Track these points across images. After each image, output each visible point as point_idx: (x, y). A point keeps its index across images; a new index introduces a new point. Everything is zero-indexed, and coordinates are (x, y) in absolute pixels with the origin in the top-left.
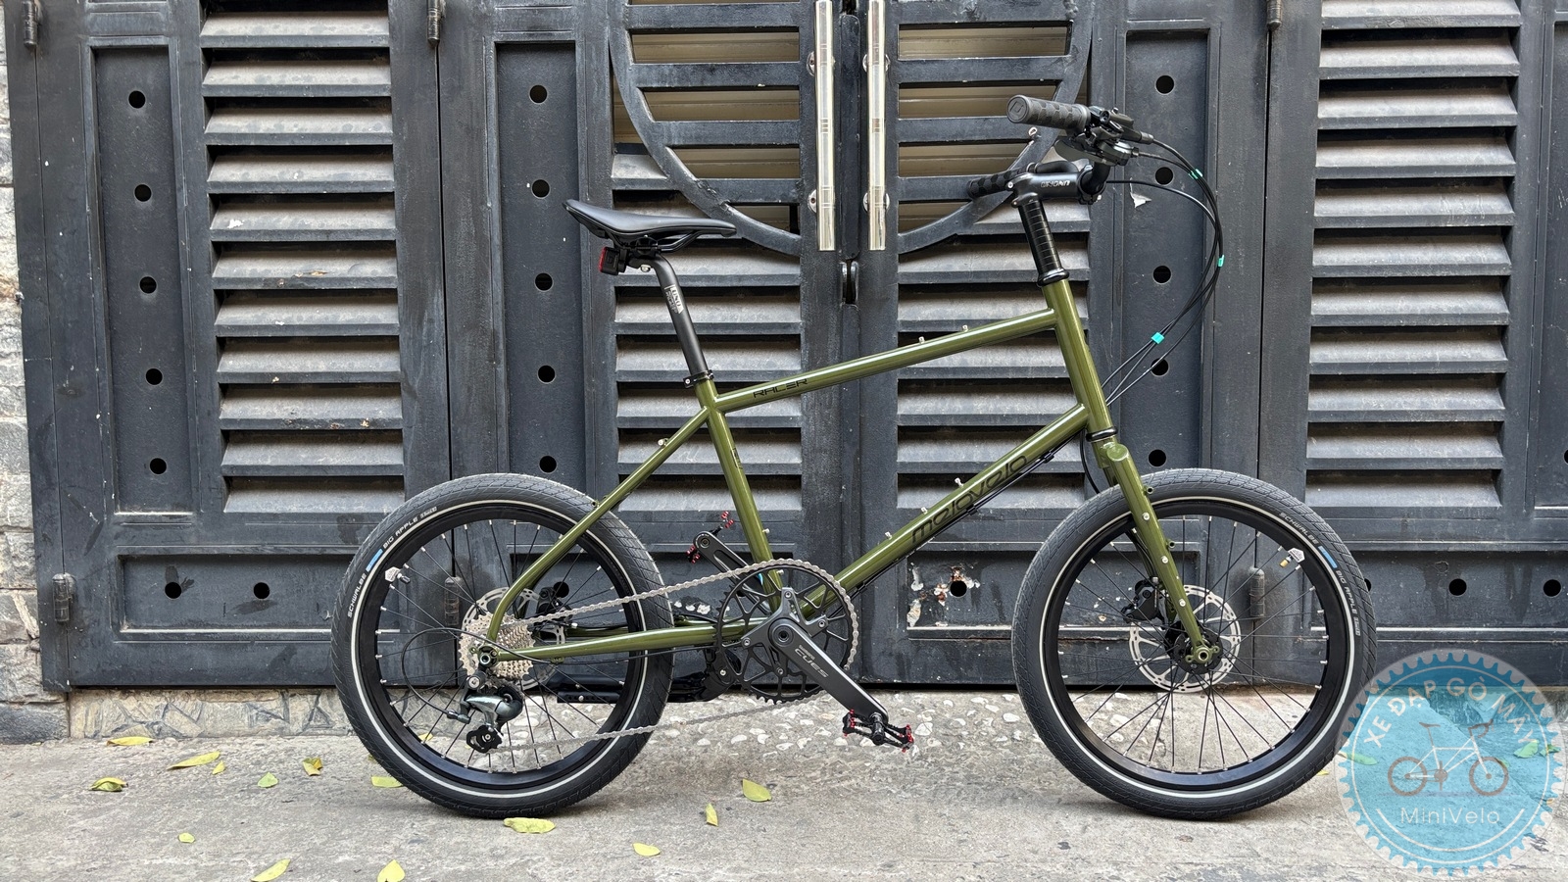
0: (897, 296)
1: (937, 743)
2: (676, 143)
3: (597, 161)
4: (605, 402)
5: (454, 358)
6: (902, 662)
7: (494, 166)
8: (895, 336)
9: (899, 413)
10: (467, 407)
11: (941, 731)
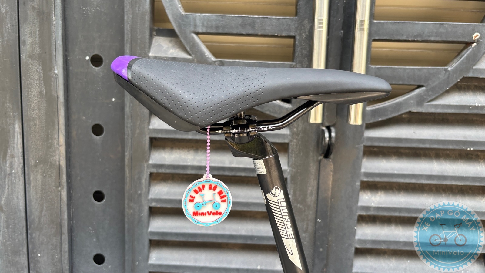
0: (361, 153)
2: (200, 31)
3: (139, 41)
4: (140, 221)
5: (30, 184)
7: (60, 42)
8: (358, 184)
9: (357, 237)
10: (40, 219)
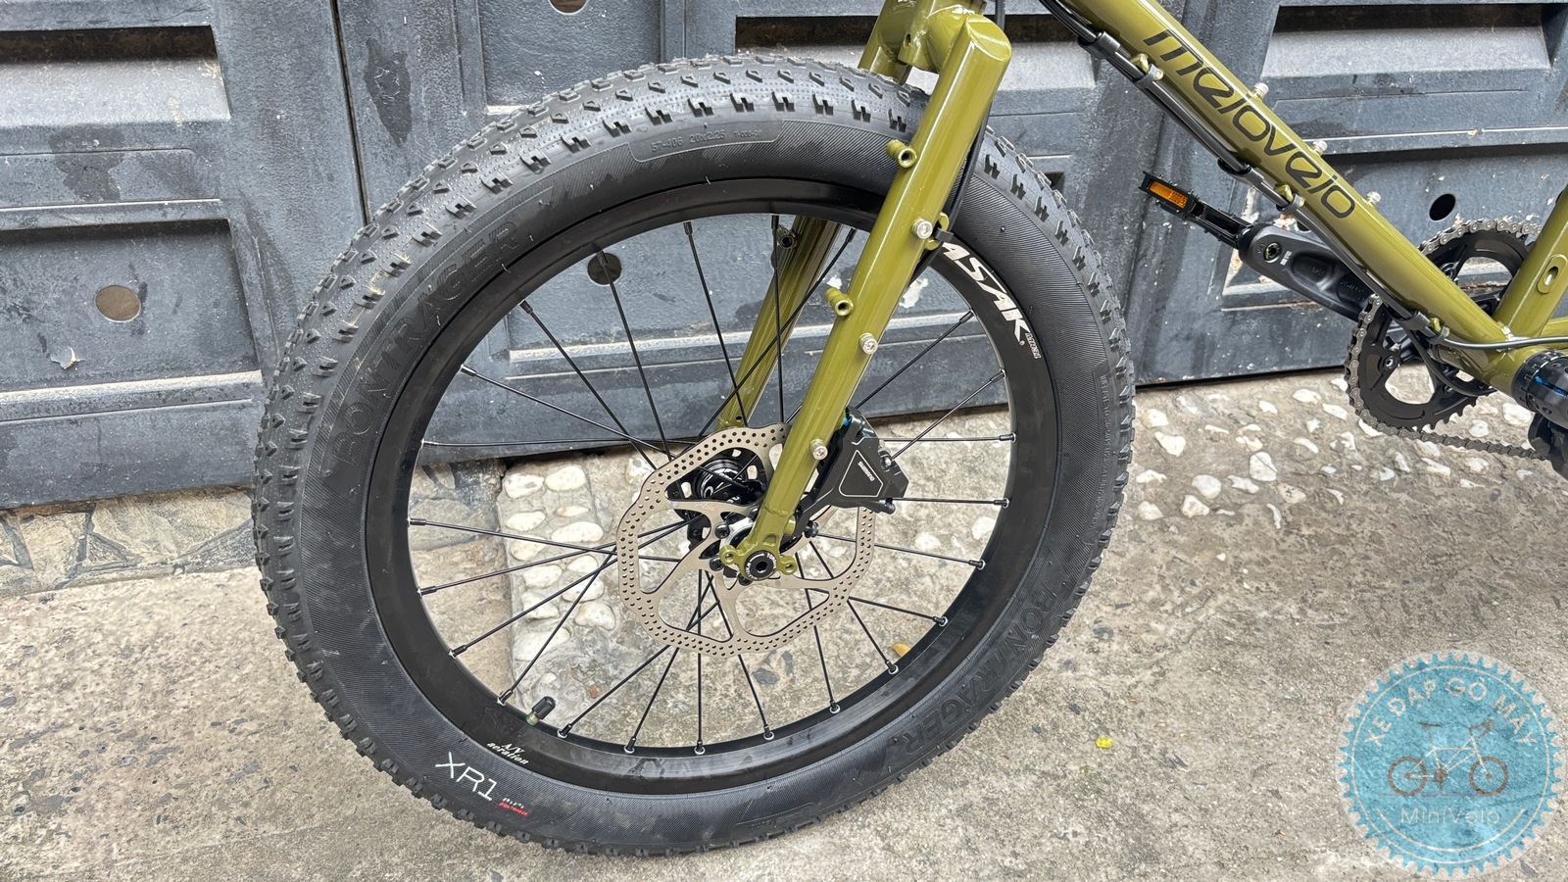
1: (1298, 496)
6: (1201, 347)
11: (1288, 468)
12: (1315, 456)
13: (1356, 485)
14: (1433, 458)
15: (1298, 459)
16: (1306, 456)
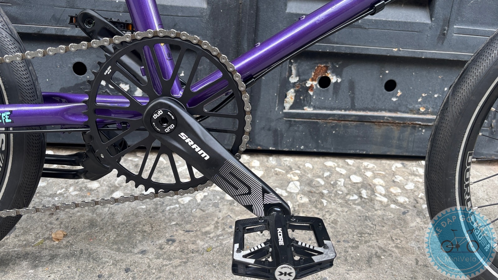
1: (305, 200)
6: (276, 135)
11: (307, 189)
12: (322, 186)
13: (337, 200)
14: (381, 194)
15: (313, 186)
16: (317, 185)
